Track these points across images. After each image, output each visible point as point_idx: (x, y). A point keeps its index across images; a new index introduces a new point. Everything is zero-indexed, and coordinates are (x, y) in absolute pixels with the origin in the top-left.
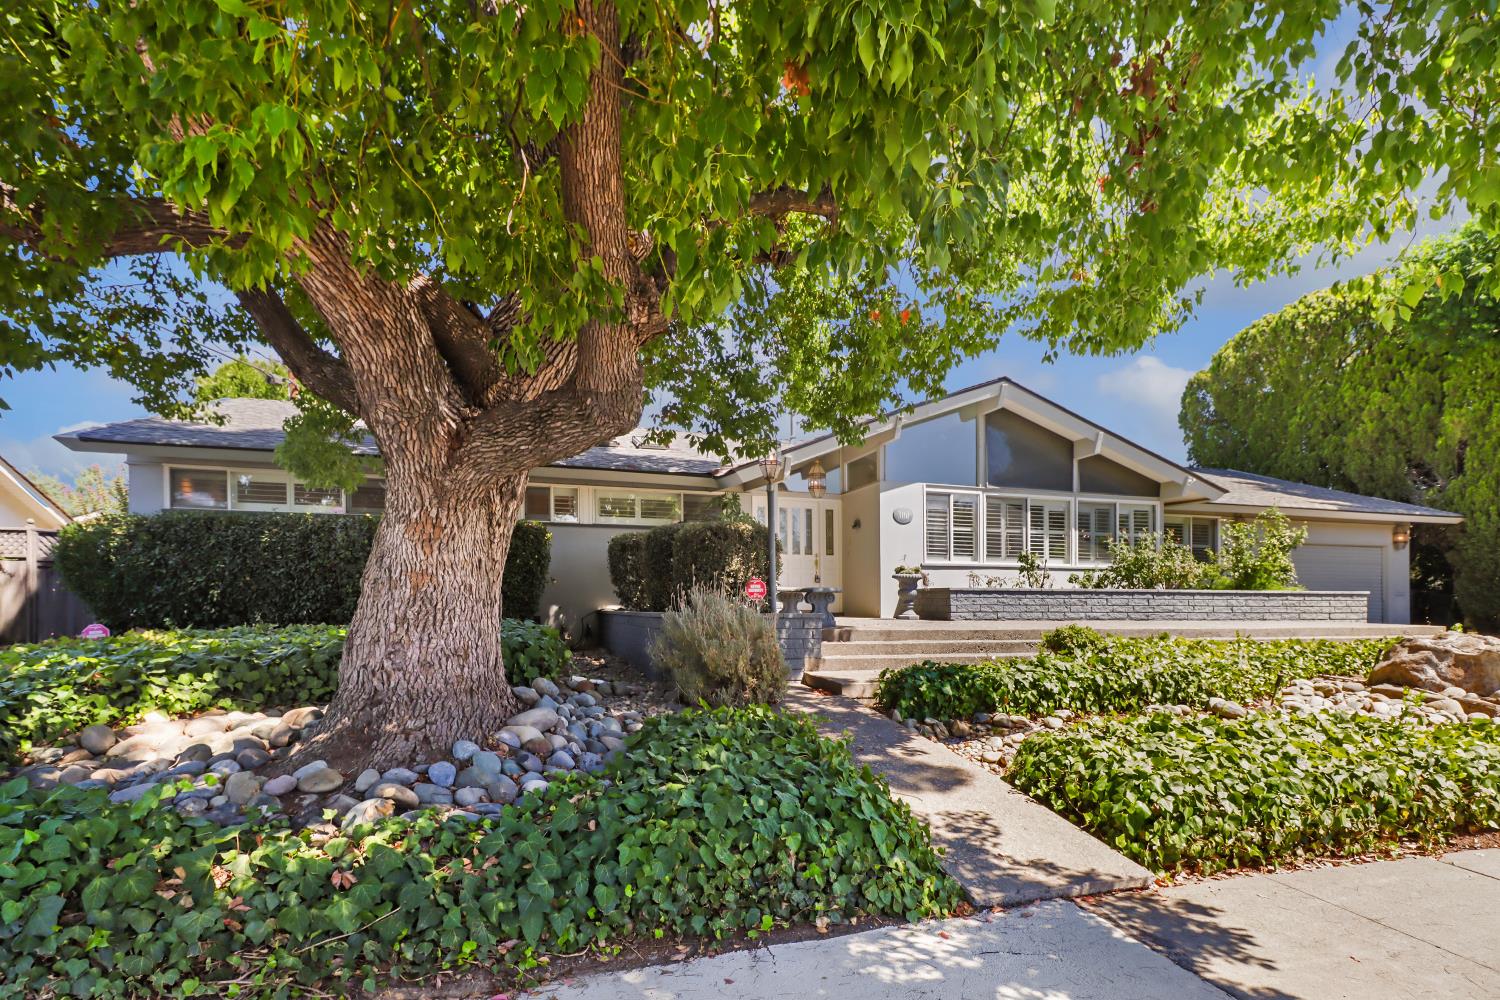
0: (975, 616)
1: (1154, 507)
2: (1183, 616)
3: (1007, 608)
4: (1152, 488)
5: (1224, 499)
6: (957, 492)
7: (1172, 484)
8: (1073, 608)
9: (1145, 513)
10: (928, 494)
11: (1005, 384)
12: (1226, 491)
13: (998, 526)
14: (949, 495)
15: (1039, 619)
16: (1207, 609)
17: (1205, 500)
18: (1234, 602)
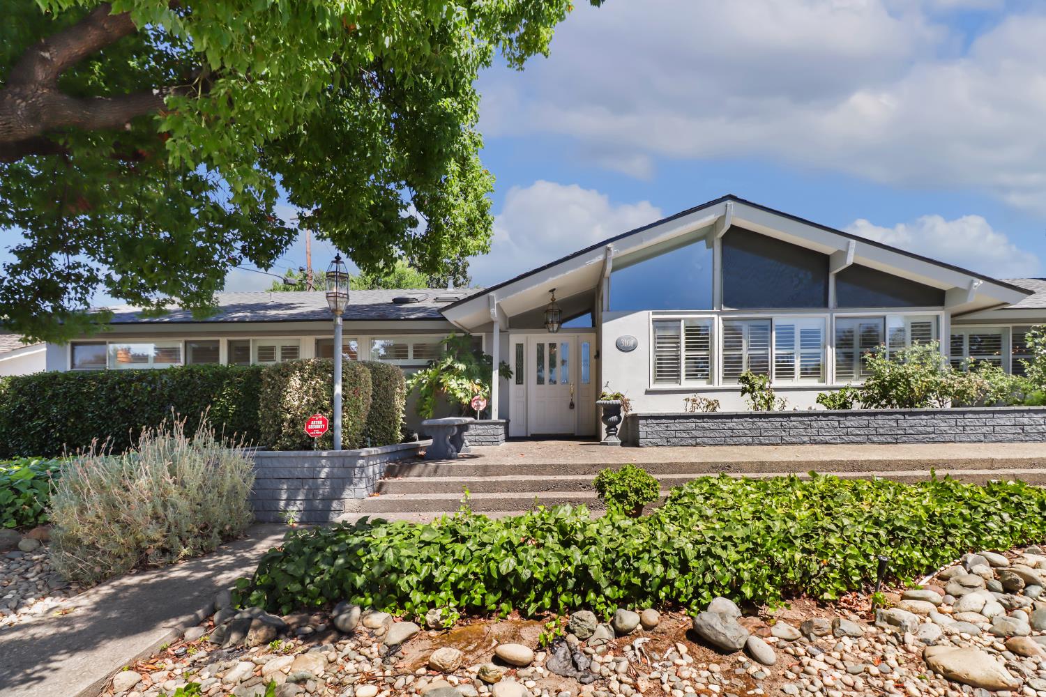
0: (669, 443)
1: (938, 317)
2: (947, 438)
3: (708, 434)
4: (935, 297)
5: (1027, 302)
6: (687, 317)
7: (956, 290)
8: (793, 432)
9: (928, 325)
10: (655, 321)
11: (729, 203)
12: (1031, 293)
13: (739, 348)
14: (679, 320)
15: (748, 444)
16: (984, 430)
17: (1002, 306)
18: (1026, 421)
